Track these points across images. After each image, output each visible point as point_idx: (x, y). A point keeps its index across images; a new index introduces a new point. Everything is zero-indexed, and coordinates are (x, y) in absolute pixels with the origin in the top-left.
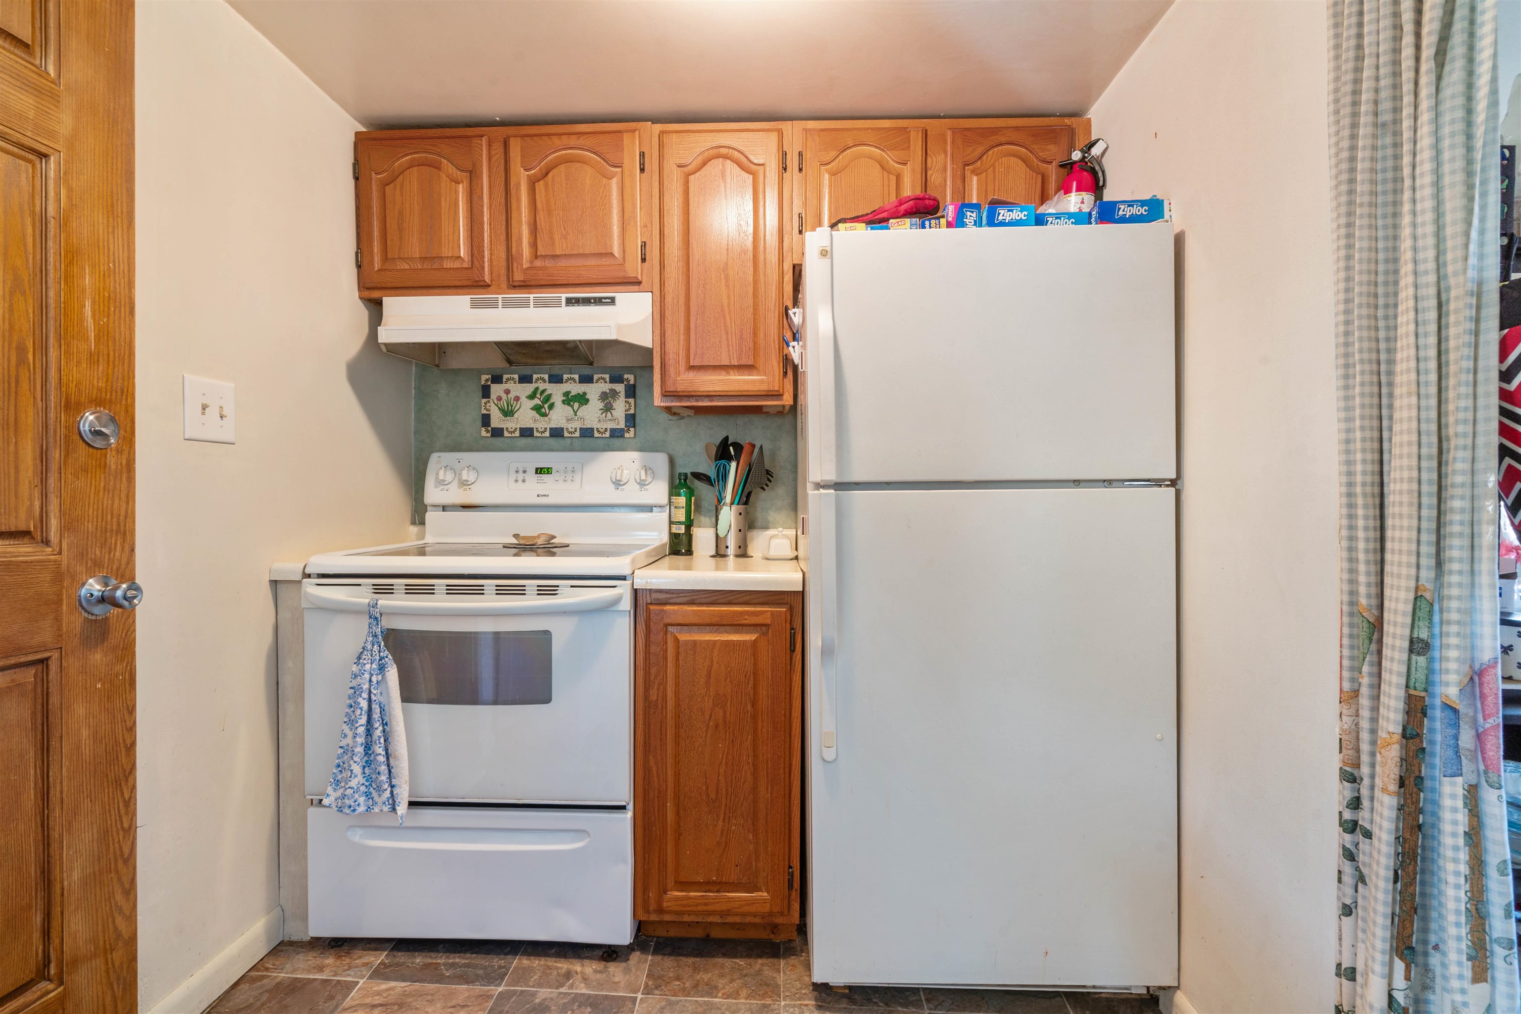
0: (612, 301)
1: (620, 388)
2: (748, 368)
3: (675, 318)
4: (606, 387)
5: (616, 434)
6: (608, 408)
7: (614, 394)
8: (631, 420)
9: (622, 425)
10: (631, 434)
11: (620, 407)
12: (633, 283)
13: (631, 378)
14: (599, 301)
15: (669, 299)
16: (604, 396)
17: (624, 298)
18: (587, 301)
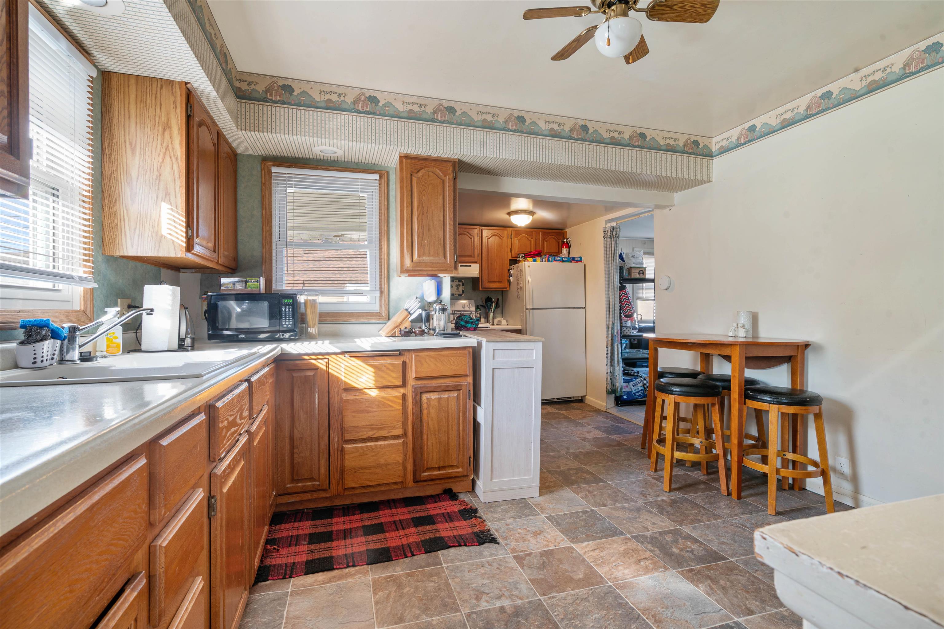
0: (471, 266)
1: (461, 283)
2: (500, 282)
3: (485, 271)
4: (457, 283)
5: (460, 295)
6: (458, 289)
7: (459, 285)
8: (463, 292)
9: (461, 293)
10: (463, 295)
11: (461, 288)
12: (476, 262)
13: (463, 281)
14: (467, 266)
15: (484, 266)
16: (457, 286)
17: (473, 266)
18: (465, 266)
